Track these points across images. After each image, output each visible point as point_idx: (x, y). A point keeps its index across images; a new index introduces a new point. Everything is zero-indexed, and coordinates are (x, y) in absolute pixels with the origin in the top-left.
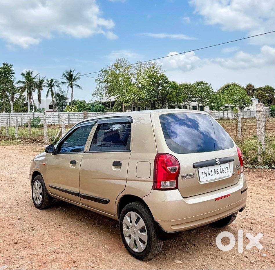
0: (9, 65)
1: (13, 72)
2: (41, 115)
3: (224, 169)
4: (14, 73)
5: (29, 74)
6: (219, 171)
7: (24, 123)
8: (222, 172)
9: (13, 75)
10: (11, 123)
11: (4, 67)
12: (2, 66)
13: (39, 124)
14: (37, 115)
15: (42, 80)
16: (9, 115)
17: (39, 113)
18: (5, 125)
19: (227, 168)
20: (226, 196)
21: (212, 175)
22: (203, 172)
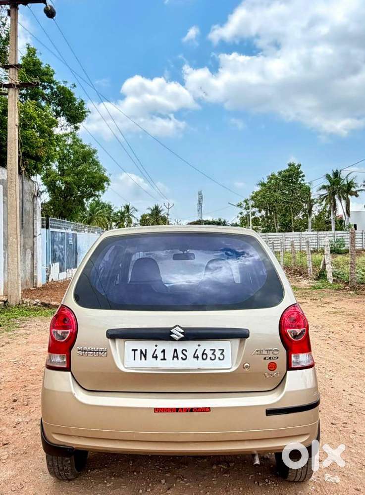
0: (296, 165)
1: (303, 174)
2: (346, 235)
3: (209, 352)
4: (303, 176)
5: (336, 174)
6: (190, 353)
7: (321, 246)
8: (200, 358)
9: (303, 178)
10: (303, 247)
11: (290, 168)
12: (287, 167)
13: (344, 248)
14: (340, 235)
15: (350, 182)
16: (300, 235)
17: (342, 232)
18: (278, 250)
19: (223, 350)
20: (192, 410)
21: (164, 359)
22: (137, 350)
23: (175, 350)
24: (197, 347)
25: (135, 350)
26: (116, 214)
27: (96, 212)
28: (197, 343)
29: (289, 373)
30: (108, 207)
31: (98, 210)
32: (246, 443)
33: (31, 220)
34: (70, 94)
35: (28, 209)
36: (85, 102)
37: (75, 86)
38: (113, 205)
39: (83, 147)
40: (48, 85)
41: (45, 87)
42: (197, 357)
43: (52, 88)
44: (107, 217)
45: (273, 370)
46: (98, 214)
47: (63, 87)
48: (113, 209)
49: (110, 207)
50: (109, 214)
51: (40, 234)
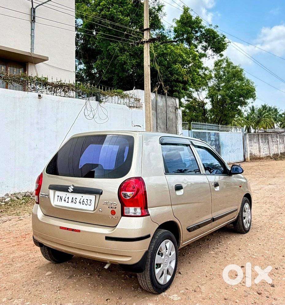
3: (85, 201)
6: (78, 201)
8: (81, 203)
19: (91, 200)
20: (73, 230)
21: (68, 202)
22: (59, 196)
23: (73, 198)
24: (81, 197)
25: (58, 196)
26: (281, 115)
27: (263, 114)
28: (81, 195)
29: (123, 217)
30: (274, 110)
31: (265, 113)
32: (98, 254)
33: (174, 125)
34: (214, 33)
35: (171, 117)
36: (226, 36)
37: (217, 26)
38: (279, 108)
39: (234, 67)
40: (198, 30)
41: (197, 32)
42: (80, 203)
43: (201, 32)
44: (274, 118)
45: (114, 215)
46: (265, 116)
47: (209, 29)
48: (278, 111)
49: (276, 110)
50: (276, 115)
51: (182, 134)
